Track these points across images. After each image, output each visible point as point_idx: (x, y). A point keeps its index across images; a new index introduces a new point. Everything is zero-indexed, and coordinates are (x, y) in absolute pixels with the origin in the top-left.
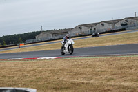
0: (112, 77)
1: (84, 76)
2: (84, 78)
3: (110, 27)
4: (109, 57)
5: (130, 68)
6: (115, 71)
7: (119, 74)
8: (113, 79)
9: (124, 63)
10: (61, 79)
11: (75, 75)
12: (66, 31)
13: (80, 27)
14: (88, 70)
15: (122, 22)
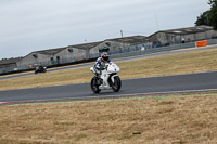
0: (84, 132)
1: (41, 131)
2: (40, 136)
3: (82, 55)
4: (79, 102)
5: (112, 118)
6: (89, 123)
7: (95, 128)
8: (85, 136)
9: (103, 111)
10: (4, 137)
11: (26, 130)
12: (13, 62)
13: (34, 55)
14: (46, 122)
15: (101, 46)
